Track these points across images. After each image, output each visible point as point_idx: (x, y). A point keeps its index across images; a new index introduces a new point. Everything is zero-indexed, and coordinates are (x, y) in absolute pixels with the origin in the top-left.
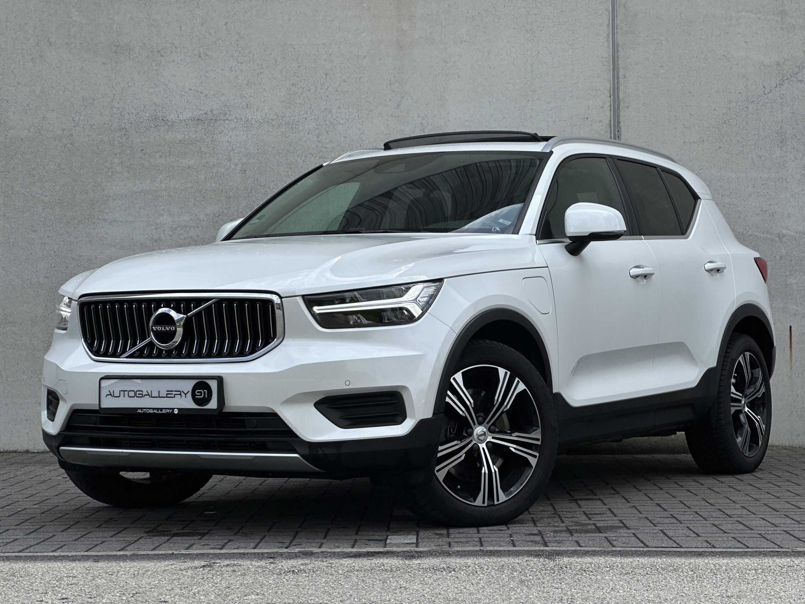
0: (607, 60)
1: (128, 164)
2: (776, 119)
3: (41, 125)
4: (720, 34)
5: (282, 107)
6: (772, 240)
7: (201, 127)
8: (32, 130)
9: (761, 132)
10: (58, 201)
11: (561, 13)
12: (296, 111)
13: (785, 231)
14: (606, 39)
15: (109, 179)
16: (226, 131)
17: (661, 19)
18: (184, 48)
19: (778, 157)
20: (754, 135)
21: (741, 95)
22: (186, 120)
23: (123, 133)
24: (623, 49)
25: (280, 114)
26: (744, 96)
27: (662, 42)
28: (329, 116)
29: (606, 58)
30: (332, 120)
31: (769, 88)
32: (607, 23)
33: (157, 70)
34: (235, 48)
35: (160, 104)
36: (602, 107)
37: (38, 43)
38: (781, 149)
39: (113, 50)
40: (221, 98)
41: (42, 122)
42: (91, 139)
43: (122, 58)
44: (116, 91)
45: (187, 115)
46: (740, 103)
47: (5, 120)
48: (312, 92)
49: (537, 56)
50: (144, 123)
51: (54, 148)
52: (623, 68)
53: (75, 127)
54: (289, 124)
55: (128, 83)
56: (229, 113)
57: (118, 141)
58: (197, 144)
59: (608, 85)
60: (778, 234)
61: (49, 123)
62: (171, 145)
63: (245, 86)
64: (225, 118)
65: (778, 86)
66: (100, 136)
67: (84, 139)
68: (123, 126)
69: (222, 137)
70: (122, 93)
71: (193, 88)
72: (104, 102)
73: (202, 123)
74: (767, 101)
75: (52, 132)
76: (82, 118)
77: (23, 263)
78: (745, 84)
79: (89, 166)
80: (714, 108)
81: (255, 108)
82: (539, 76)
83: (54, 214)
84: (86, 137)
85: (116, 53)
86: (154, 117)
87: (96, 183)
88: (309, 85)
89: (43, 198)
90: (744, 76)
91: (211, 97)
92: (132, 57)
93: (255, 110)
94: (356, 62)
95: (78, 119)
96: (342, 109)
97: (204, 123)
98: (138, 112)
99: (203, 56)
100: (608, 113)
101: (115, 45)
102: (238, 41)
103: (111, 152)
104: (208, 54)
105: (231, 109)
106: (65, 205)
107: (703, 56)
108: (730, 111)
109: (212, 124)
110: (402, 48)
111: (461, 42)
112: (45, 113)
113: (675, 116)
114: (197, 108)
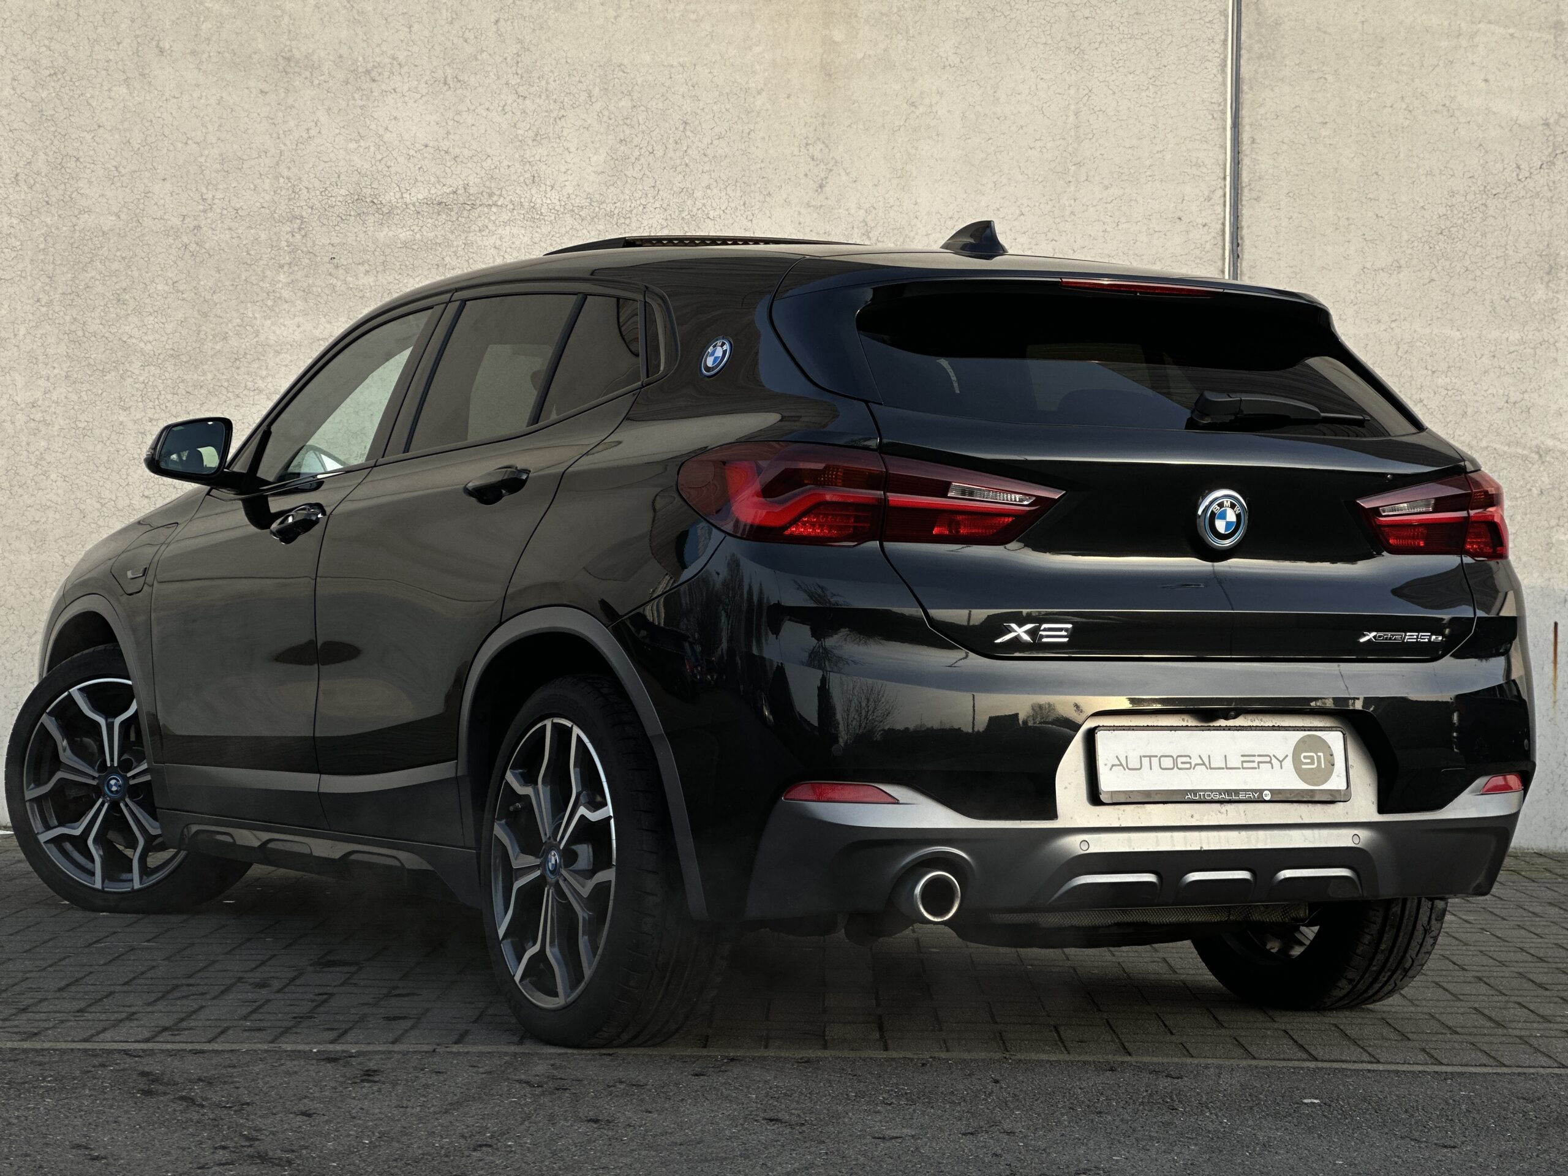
0: (1221, 108)
1: (305, 285)
2: (1539, 229)
3: (141, 206)
4: (1438, 65)
5: (600, 184)
6: (1525, 458)
7: (444, 216)
8: (123, 216)
9: (1511, 252)
10: (172, 352)
11: (1135, 16)
12: (628, 192)
13: (1550, 443)
14: (1219, 68)
15: (268, 312)
16: (491, 226)
17: (1325, 32)
18: (416, 66)
19: (1542, 301)
20: (1497, 258)
21: (1474, 181)
22: (417, 204)
23: (295, 226)
24: (1251, 88)
25: (597, 196)
26: (1479, 183)
27: (1326, 76)
28: (689, 202)
29: (1220, 105)
30: (695, 210)
31: (1527, 169)
32: (1222, 37)
33: (362, 107)
34: (513, 68)
35: (368, 173)
36: (1209, 199)
37: (138, 51)
38: (1547, 286)
39: (281, 67)
40: (484, 164)
41: (142, 201)
42: (235, 235)
43: (298, 83)
44: (285, 144)
45: (420, 194)
46: (1470, 197)
47: (73, 196)
48: (657, 156)
49: (1086, 98)
50: (336, 208)
51: (164, 250)
52: (1251, 125)
53: (205, 211)
54: (612, 216)
55: (308, 130)
56: (498, 193)
57: (288, 242)
58: (436, 250)
59: (1221, 157)
60: (1536, 446)
61: (156, 204)
62: (387, 251)
63: (530, 142)
64: (490, 202)
65: (1544, 166)
66: (253, 231)
67: (222, 236)
68: (297, 212)
69: (485, 238)
70: (296, 150)
71: (431, 145)
72: (262, 165)
73: (446, 210)
74: (1523, 193)
75: (162, 221)
76: (219, 195)
77: (102, 469)
78: (1481, 161)
79: (231, 288)
80: (1422, 204)
81: (548, 183)
82: (1091, 136)
83: (163, 378)
84: (227, 232)
85: (287, 73)
86: (356, 197)
87: (242, 320)
88: (653, 142)
89: (142, 345)
90: (1481, 145)
91: (465, 161)
92: (316, 82)
93: (549, 189)
94: (743, 101)
95: (211, 196)
96: (715, 191)
97: (451, 210)
98: (326, 186)
99: (452, 86)
100: (1219, 209)
101: (284, 58)
102: (519, 55)
103: (273, 261)
104: (461, 78)
105: (502, 184)
106: (185, 360)
107: (1404, 106)
108: (1452, 211)
109: (465, 213)
110: (830, 75)
111: (944, 67)
112: (150, 184)
113: (1348, 219)
114: (439, 182)
